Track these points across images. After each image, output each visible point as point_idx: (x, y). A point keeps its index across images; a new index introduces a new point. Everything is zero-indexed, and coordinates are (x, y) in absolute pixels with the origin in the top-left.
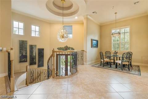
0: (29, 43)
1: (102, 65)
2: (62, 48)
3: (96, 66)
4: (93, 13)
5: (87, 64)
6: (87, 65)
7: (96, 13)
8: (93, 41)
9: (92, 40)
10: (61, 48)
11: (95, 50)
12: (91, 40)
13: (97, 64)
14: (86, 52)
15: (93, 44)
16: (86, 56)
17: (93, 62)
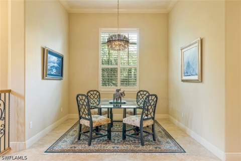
1: (82, 137)
9: (45, 52)
11: (53, 87)
13: (65, 135)
14: (23, 98)
15: (49, 67)
16: (21, 111)
17: (49, 128)
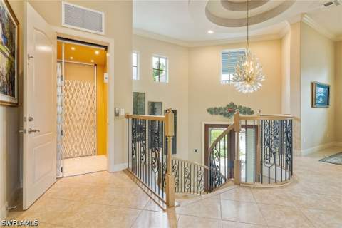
0: (149, 99)
2: (220, 108)
3: (332, 160)
4: (326, 5)
5: (303, 154)
6: (300, 156)
7: (338, 4)
8: (318, 88)
10: (216, 108)
12: (313, 84)
15: (317, 98)
